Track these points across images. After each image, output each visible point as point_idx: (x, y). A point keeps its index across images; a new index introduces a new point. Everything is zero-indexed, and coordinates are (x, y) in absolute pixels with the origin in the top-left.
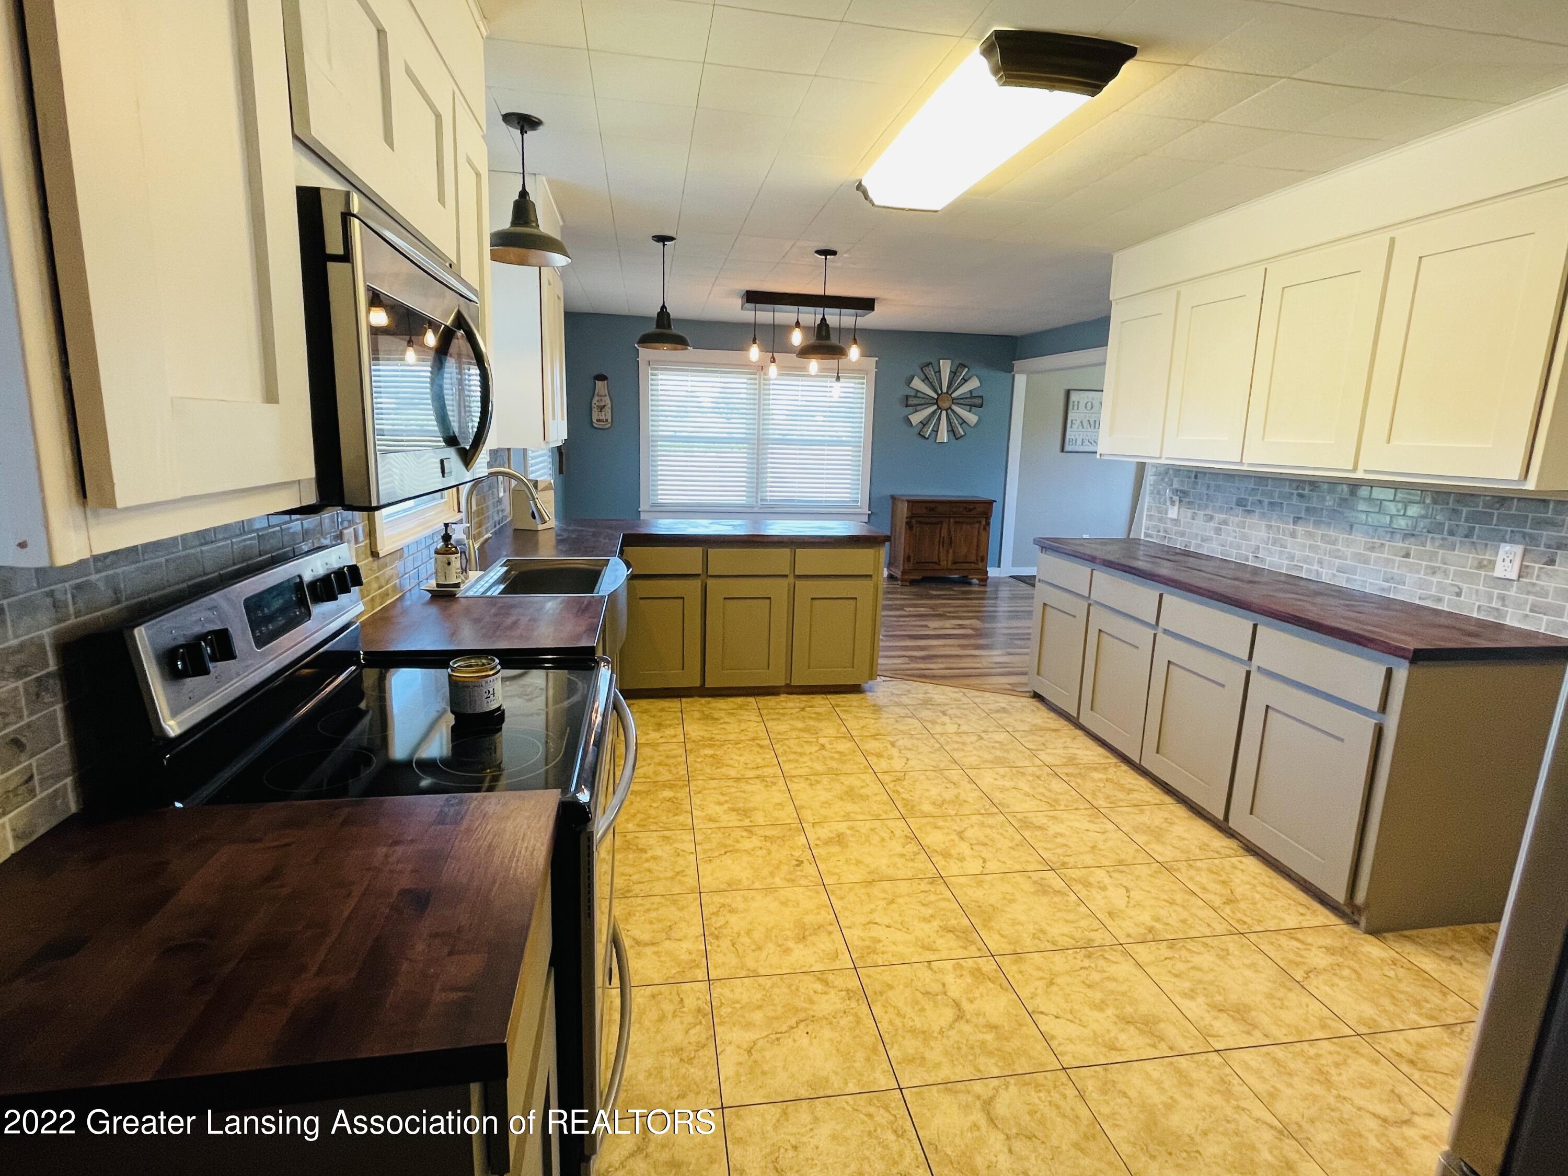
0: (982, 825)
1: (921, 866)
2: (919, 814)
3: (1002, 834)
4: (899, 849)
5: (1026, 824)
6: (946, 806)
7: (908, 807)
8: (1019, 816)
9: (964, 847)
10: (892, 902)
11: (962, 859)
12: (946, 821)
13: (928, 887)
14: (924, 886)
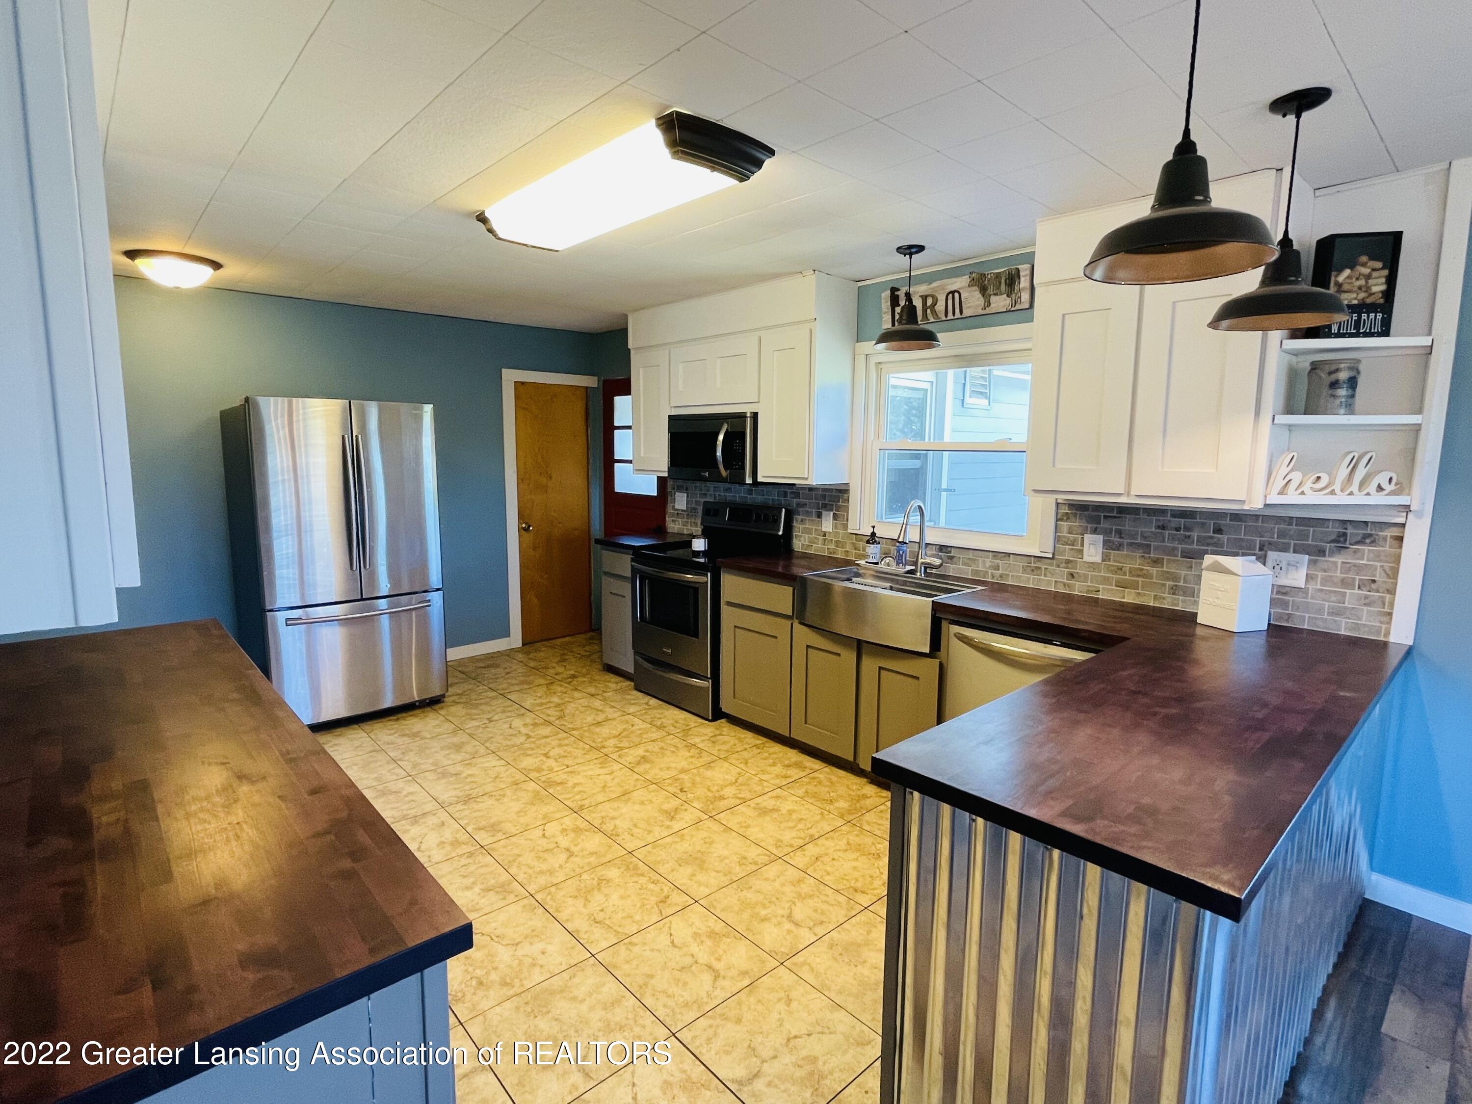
0: (551, 872)
1: (594, 815)
2: (618, 861)
3: (530, 868)
4: (617, 822)
5: (502, 889)
6: (595, 882)
7: (631, 866)
8: (511, 898)
9: (564, 842)
10: (603, 787)
11: (564, 831)
12: (589, 863)
13: (583, 802)
14: (586, 803)
